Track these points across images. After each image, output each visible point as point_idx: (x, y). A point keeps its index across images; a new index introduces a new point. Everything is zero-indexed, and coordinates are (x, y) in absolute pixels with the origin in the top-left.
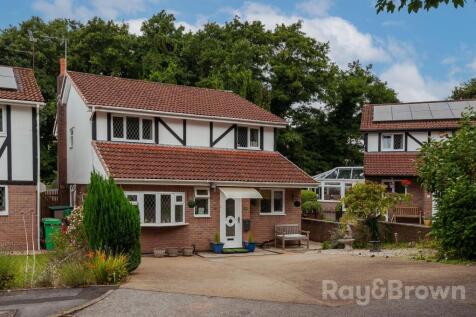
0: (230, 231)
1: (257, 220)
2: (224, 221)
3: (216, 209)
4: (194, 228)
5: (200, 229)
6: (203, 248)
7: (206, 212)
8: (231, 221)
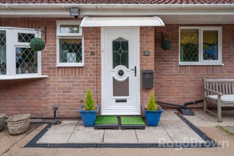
0: (121, 89)
1: (175, 71)
2: (109, 73)
3: (95, 54)
4: (57, 82)
5: (68, 85)
6: (72, 113)
7: (79, 59)
8: (121, 73)
